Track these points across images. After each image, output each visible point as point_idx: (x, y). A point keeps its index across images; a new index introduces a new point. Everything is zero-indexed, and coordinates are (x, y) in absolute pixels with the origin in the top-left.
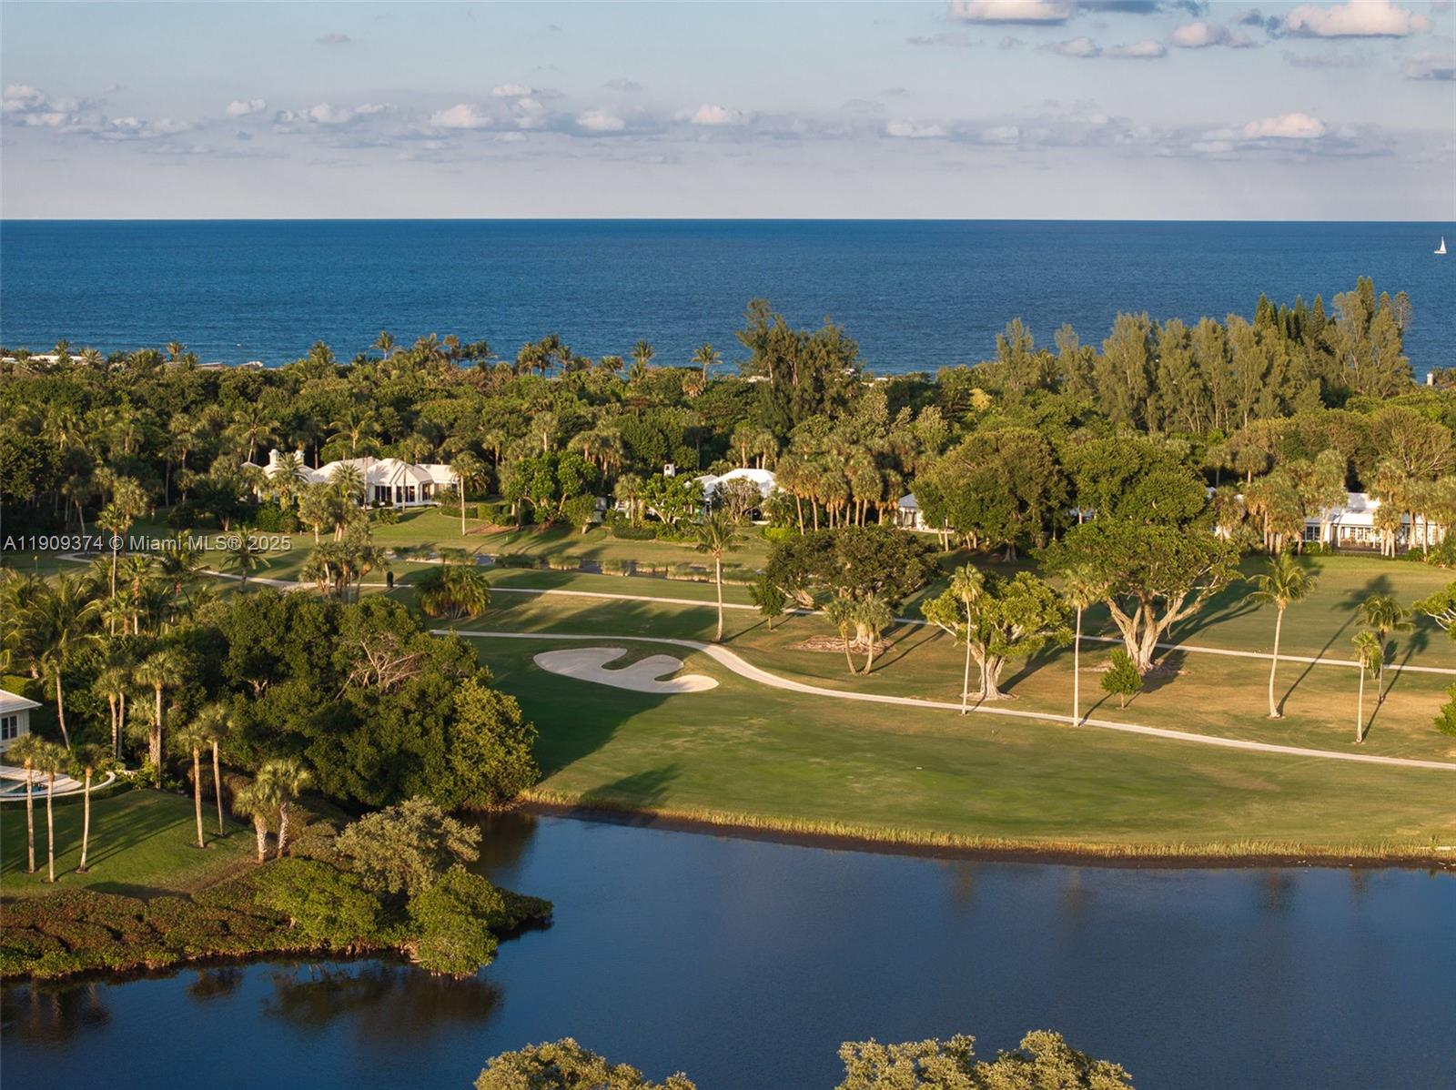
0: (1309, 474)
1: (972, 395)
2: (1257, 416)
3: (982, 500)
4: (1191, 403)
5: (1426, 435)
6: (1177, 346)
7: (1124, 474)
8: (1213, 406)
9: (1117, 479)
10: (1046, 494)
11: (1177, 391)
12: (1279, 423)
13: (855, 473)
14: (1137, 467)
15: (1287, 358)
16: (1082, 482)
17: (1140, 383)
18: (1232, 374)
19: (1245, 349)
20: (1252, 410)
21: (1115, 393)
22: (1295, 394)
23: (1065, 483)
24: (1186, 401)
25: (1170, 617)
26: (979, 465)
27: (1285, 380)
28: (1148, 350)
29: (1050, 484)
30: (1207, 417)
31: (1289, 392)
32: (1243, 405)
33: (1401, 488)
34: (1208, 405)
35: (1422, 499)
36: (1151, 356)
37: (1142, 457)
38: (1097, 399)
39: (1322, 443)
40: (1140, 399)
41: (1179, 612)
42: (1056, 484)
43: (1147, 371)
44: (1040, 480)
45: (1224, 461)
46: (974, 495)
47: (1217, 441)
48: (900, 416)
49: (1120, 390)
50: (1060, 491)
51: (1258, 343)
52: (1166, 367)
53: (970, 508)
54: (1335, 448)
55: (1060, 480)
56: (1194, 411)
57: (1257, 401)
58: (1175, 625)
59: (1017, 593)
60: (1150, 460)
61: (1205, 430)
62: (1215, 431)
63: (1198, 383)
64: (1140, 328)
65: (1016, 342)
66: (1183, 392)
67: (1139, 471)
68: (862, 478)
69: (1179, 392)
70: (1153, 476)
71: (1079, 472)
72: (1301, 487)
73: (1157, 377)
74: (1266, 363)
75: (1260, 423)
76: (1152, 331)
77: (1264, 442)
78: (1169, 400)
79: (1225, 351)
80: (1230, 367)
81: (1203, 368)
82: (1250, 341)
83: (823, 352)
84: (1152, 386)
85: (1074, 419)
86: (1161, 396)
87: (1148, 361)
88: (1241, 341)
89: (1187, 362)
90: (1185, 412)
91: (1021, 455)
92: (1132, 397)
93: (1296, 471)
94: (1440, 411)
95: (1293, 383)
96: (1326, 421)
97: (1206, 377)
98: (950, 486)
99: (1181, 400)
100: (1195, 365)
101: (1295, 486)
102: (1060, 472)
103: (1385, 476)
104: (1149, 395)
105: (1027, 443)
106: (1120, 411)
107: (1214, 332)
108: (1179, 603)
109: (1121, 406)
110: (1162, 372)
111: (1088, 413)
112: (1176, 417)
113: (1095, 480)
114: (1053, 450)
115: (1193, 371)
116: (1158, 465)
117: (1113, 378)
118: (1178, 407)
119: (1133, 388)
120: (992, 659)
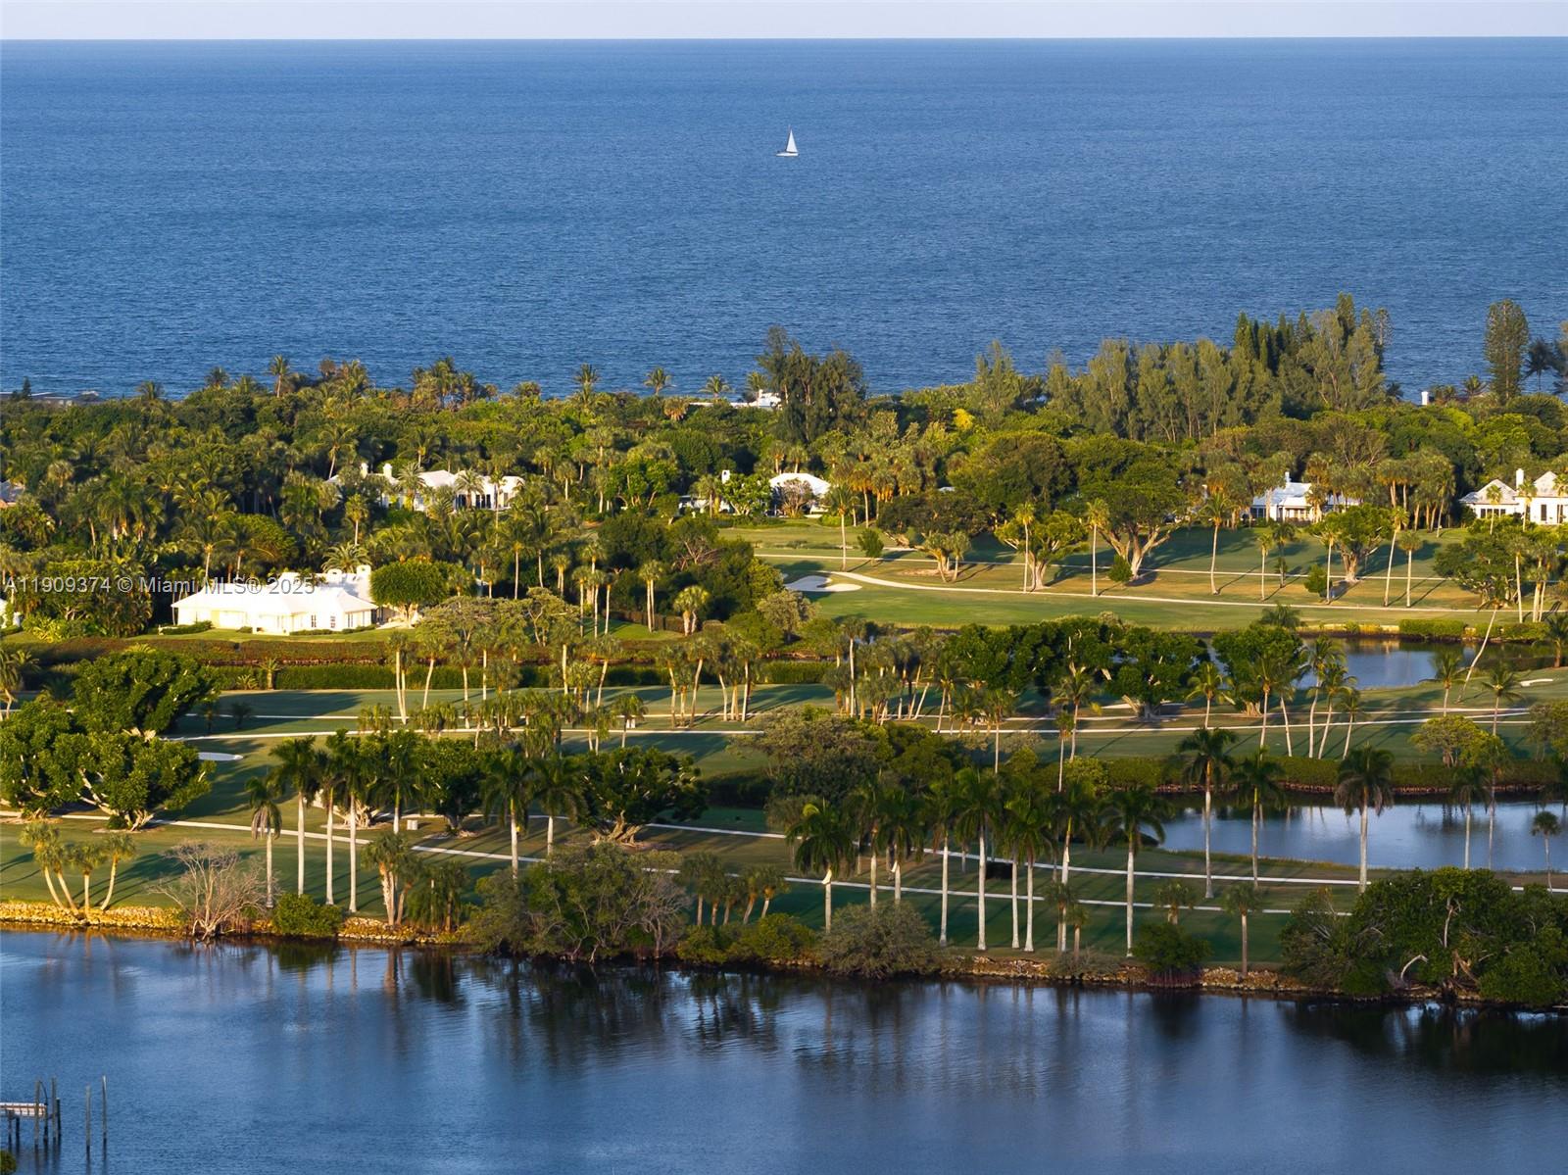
0: (1256, 465)
1: (956, 415)
2: (1224, 426)
3: (1006, 485)
4: (1167, 416)
5: (1364, 438)
6: (1154, 366)
7: (1114, 464)
8: (1187, 418)
9: (1109, 468)
10: (1054, 480)
11: (1154, 406)
12: (1242, 430)
13: (900, 469)
14: (1124, 458)
15: (1251, 375)
16: (1082, 472)
17: (1120, 399)
18: (1203, 389)
19: (1213, 367)
20: (1219, 420)
21: (1099, 408)
22: (1259, 407)
23: (1068, 472)
24: (1162, 414)
25: (1150, 543)
26: (1002, 460)
27: (1249, 395)
28: (1128, 370)
29: (1058, 473)
30: (1181, 428)
31: (1253, 406)
32: (1212, 416)
33: (1325, 473)
34: (1182, 418)
35: (1340, 481)
36: (1132, 376)
37: (1127, 451)
38: (1083, 415)
39: (1278, 445)
40: (1121, 413)
41: (1156, 540)
42: (1062, 473)
43: (1127, 388)
44: (1051, 468)
45: (1195, 462)
46: (1000, 482)
47: (1190, 447)
48: (909, 431)
49: (1105, 405)
50: (1065, 478)
51: (1224, 362)
52: (1144, 385)
53: (997, 492)
54: (1289, 450)
55: (1065, 470)
56: (1169, 423)
57: (1224, 413)
58: (1153, 549)
59: (1055, 520)
60: (1133, 453)
61: (1180, 440)
62: (1188, 440)
63: (1173, 398)
64: (1122, 350)
65: (997, 363)
66: (1160, 406)
67: (1125, 462)
68: (906, 473)
69: (1156, 406)
70: (1136, 465)
71: (1079, 464)
72: (1251, 474)
73: (1137, 394)
74: (1231, 380)
75: (1226, 431)
76: (1132, 352)
77: (1229, 447)
78: (1147, 414)
79: (1196, 370)
80: (1201, 384)
81: (1177, 385)
82: (1217, 361)
83: (835, 375)
84: (1133, 402)
85: (1065, 430)
86: (1140, 410)
87: (1128, 380)
88: (1209, 360)
89: (1163, 380)
90: (1162, 424)
91: (1035, 450)
92: (1115, 412)
93: (1246, 462)
94: (1384, 419)
95: (1256, 397)
96: (1280, 428)
97: (1180, 393)
98: (981, 476)
99: (1158, 413)
100: (1170, 382)
101: (1246, 473)
102: (1064, 464)
103: (1313, 464)
104: (1130, 409)
105: (1040, 442)
106: (1105, 424)
107: (1186, 353)
108: (1155, 535)
109: (1106, 419)
110: (1141, 389)
111: (1076, 427)
112: (1153, 428)
113: (1091, 469)
114: (1059, 447)
115: (1168, 388)
116: (1139, 457)
117: (1098, 395)
118: (1156, 419)
119: (1116, 404)
120: (1039, 563)
